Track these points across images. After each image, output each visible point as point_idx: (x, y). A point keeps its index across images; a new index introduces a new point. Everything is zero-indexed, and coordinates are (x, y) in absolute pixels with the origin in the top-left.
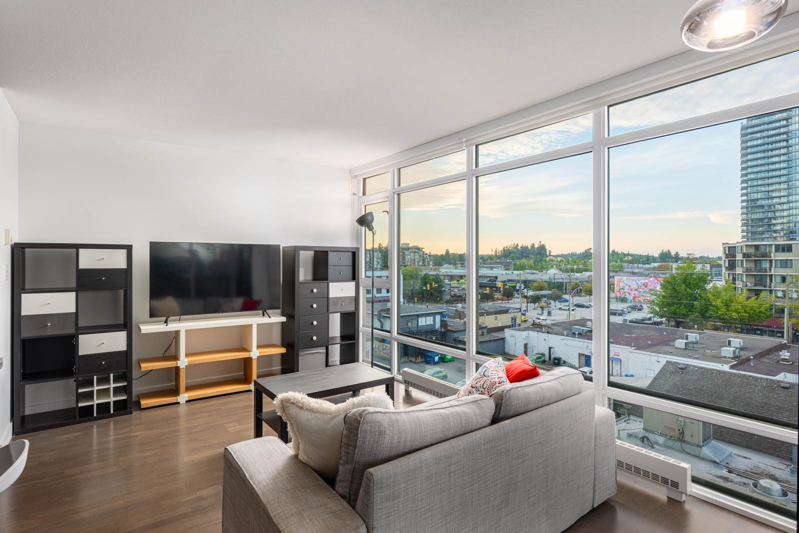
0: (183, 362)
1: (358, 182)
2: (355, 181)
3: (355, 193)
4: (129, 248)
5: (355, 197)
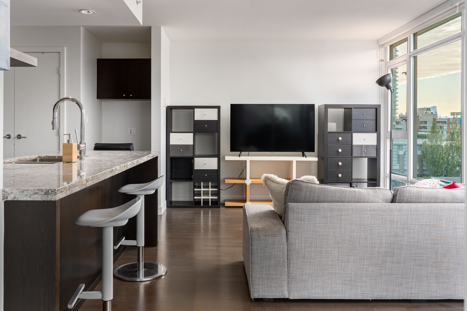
0: (248, 182)
1: (386, 49)
2: (383, 49)
3: (383, 59)
4: (218, 108)
5: (383, 63)
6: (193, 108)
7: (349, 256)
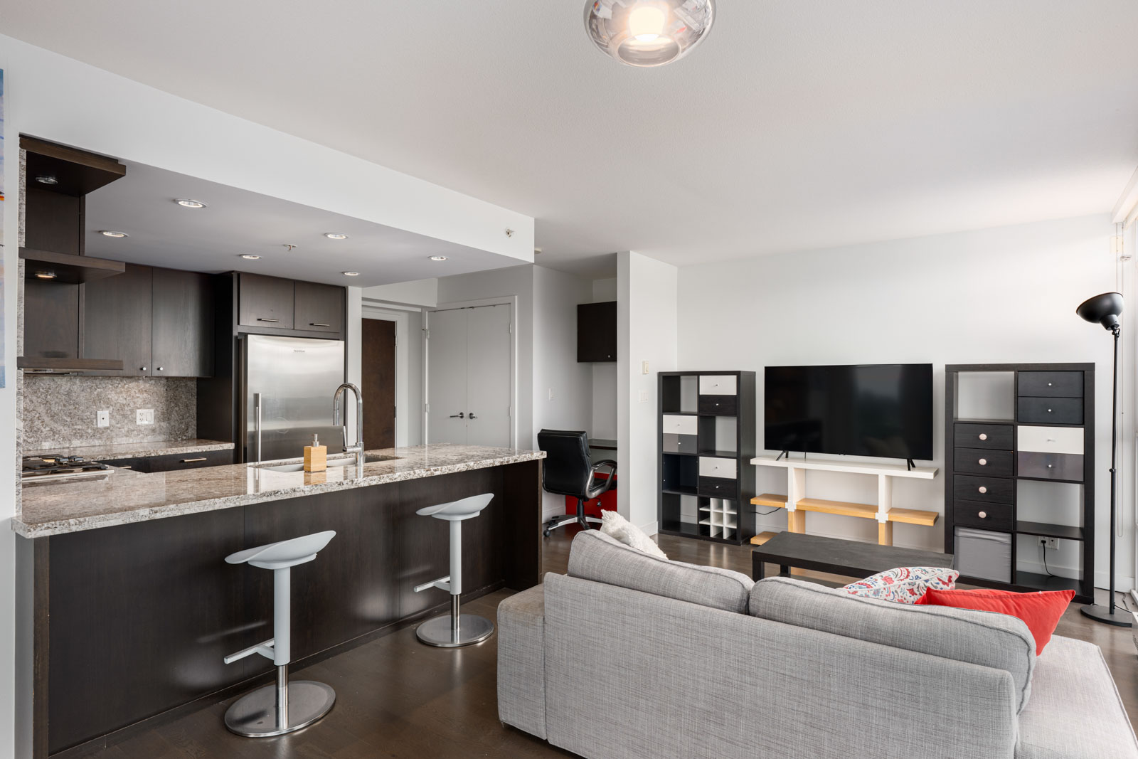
0: (791, 505)
2: (1127, 232)
3: (1126, 254)
4: (738, 374)
5: (1127, 263)
6: (698, 374)
7: (639, 697)
